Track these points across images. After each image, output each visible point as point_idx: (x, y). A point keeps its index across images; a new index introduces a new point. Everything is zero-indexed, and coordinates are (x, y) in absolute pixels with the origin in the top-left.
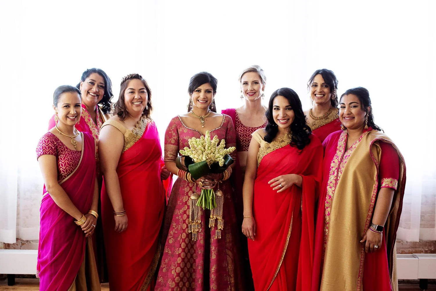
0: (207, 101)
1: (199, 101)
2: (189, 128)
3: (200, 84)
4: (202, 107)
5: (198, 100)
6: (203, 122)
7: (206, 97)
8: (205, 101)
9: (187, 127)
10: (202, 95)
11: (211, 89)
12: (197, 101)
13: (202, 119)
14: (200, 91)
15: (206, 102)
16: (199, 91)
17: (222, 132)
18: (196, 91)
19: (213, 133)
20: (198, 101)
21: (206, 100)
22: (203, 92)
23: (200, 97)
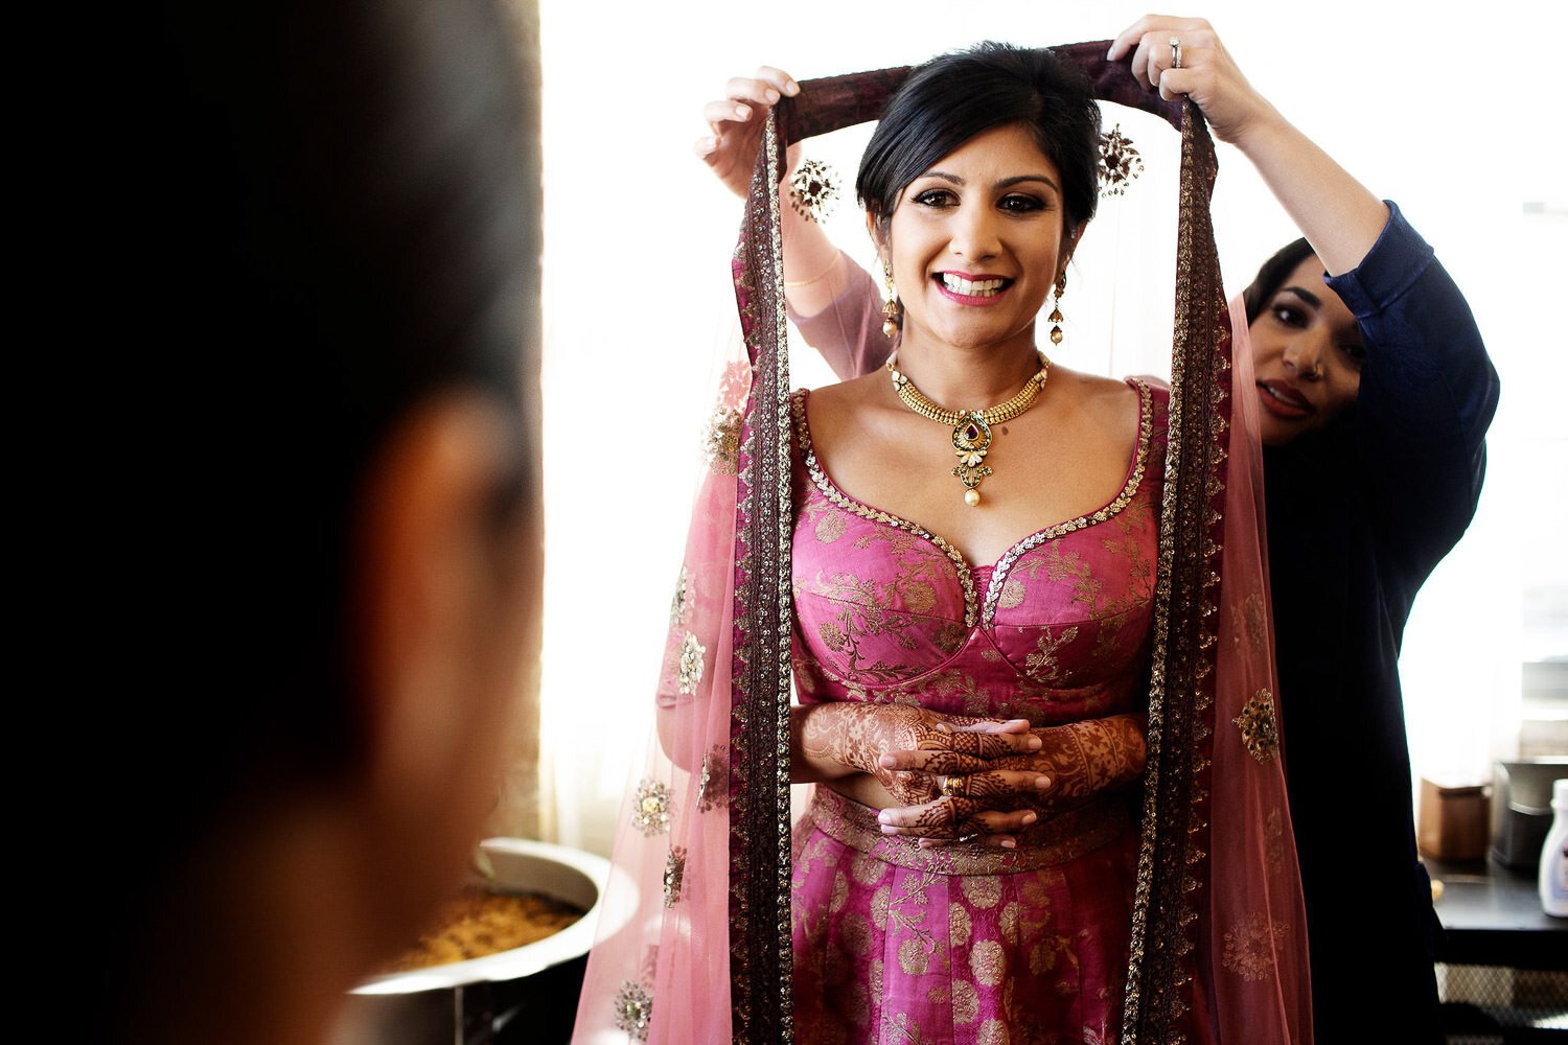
0: (1008, 283)
1: (947, 278)
2: (862, 511)
3: (952, 139)
4: (970, 338)
5: (939, 278)
6: (974, 458)
7: (997, 248)
8: (997, 284)
9: (845, 503)
10: (965, 227)
11: (1045, 180)
12: (925, 286)
13: (972, 433)
14: (949, 201)
15: (1000, 290)
16: (943, 199)
17: (1133, 546)
18: (919, 199)
19: (1063, 551)
20: (933, 286)
21: (1000, 269)
22: (972, 198)
23: (952, 247)
